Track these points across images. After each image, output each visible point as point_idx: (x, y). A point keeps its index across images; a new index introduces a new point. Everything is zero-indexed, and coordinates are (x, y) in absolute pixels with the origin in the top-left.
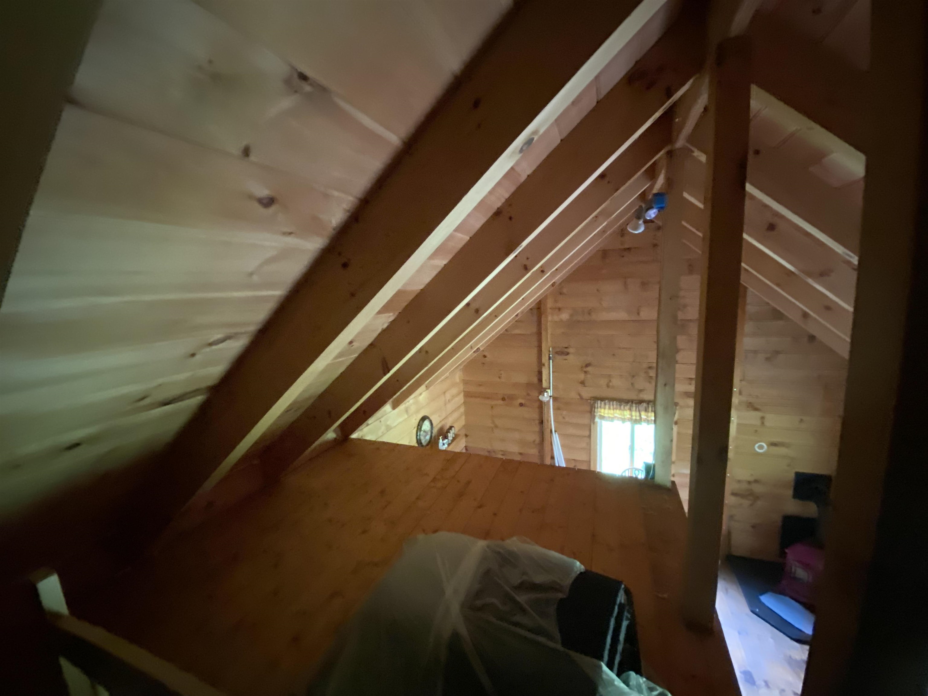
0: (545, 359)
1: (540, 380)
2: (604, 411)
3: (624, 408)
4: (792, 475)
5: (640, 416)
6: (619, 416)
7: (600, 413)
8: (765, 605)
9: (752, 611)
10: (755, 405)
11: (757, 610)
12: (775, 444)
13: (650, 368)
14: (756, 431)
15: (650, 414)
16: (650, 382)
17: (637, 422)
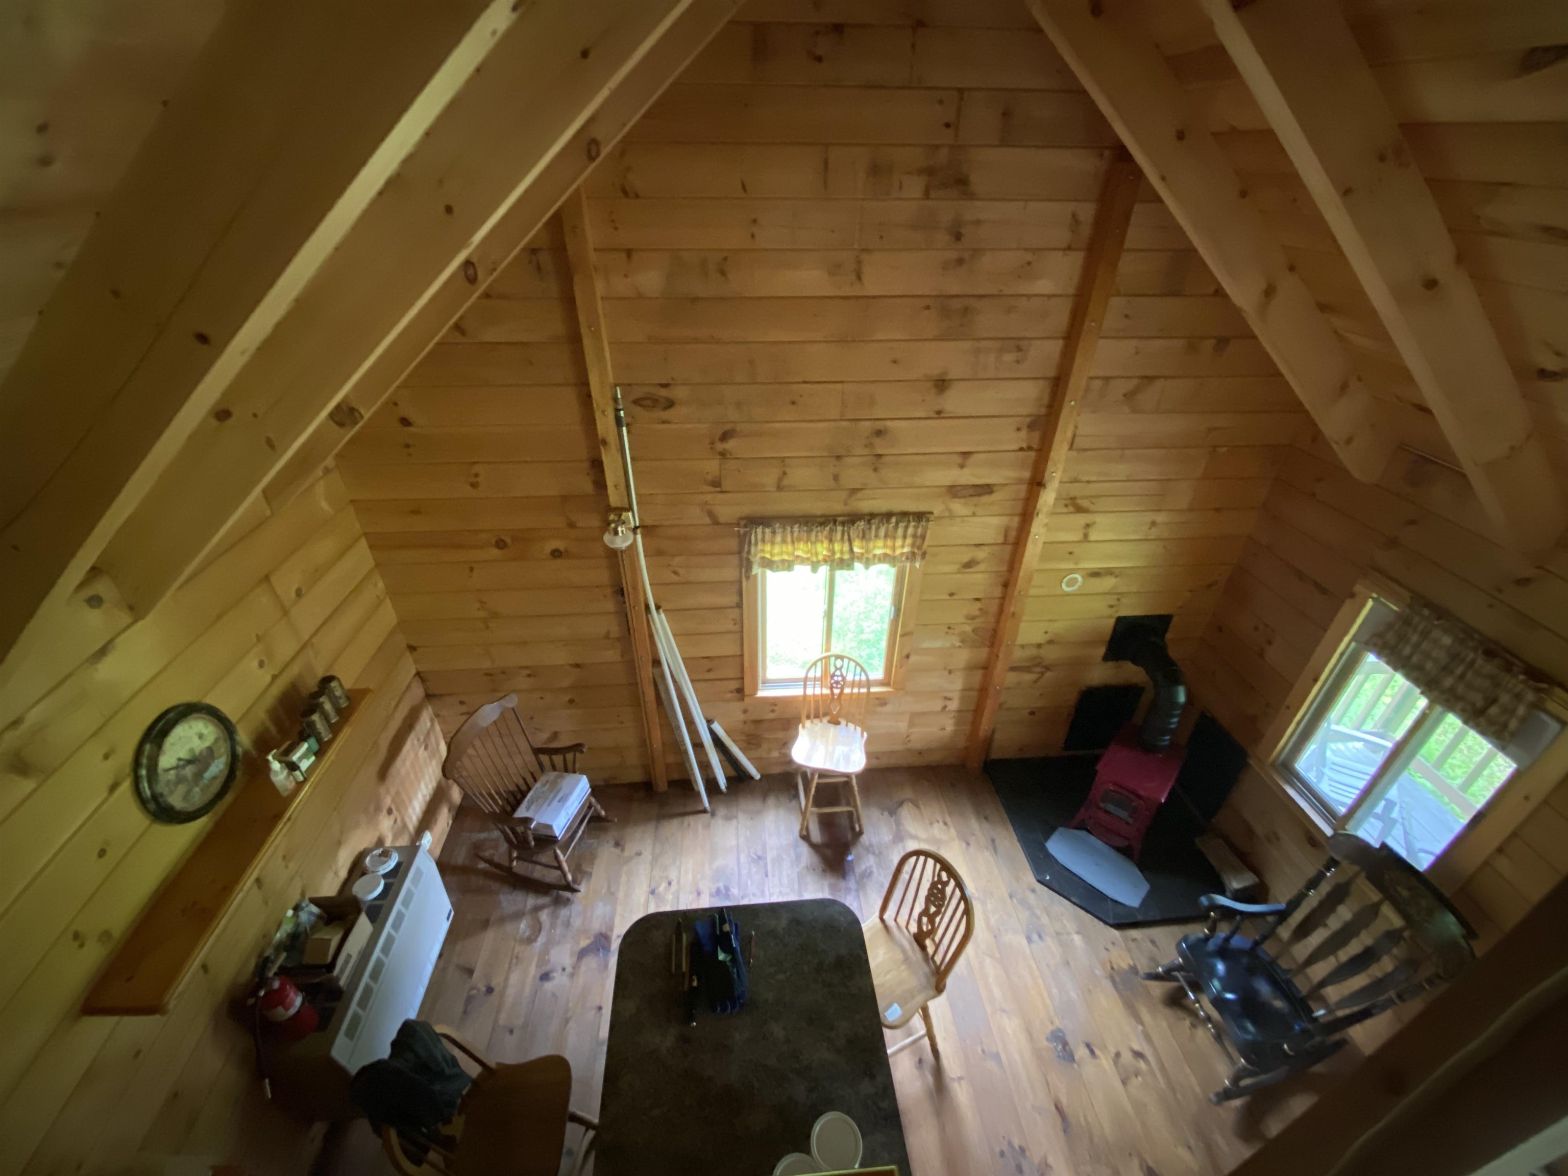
0: (605, 424)
1: (600, 484)
2: (772, 549)
3: (816, 536)
4: (1112, 622)
5: (851, 550)
6: (804, 556)
7: (762, 555)
8: (1056, 861)
9: (1039, 881)
10: (1079, 502)
11: (1048, 878)
12: (1096, 574)
13: (879, 433)
14: (1071, 553)
15: (871, 545)
16: (875, 470)
17: (845, 564)
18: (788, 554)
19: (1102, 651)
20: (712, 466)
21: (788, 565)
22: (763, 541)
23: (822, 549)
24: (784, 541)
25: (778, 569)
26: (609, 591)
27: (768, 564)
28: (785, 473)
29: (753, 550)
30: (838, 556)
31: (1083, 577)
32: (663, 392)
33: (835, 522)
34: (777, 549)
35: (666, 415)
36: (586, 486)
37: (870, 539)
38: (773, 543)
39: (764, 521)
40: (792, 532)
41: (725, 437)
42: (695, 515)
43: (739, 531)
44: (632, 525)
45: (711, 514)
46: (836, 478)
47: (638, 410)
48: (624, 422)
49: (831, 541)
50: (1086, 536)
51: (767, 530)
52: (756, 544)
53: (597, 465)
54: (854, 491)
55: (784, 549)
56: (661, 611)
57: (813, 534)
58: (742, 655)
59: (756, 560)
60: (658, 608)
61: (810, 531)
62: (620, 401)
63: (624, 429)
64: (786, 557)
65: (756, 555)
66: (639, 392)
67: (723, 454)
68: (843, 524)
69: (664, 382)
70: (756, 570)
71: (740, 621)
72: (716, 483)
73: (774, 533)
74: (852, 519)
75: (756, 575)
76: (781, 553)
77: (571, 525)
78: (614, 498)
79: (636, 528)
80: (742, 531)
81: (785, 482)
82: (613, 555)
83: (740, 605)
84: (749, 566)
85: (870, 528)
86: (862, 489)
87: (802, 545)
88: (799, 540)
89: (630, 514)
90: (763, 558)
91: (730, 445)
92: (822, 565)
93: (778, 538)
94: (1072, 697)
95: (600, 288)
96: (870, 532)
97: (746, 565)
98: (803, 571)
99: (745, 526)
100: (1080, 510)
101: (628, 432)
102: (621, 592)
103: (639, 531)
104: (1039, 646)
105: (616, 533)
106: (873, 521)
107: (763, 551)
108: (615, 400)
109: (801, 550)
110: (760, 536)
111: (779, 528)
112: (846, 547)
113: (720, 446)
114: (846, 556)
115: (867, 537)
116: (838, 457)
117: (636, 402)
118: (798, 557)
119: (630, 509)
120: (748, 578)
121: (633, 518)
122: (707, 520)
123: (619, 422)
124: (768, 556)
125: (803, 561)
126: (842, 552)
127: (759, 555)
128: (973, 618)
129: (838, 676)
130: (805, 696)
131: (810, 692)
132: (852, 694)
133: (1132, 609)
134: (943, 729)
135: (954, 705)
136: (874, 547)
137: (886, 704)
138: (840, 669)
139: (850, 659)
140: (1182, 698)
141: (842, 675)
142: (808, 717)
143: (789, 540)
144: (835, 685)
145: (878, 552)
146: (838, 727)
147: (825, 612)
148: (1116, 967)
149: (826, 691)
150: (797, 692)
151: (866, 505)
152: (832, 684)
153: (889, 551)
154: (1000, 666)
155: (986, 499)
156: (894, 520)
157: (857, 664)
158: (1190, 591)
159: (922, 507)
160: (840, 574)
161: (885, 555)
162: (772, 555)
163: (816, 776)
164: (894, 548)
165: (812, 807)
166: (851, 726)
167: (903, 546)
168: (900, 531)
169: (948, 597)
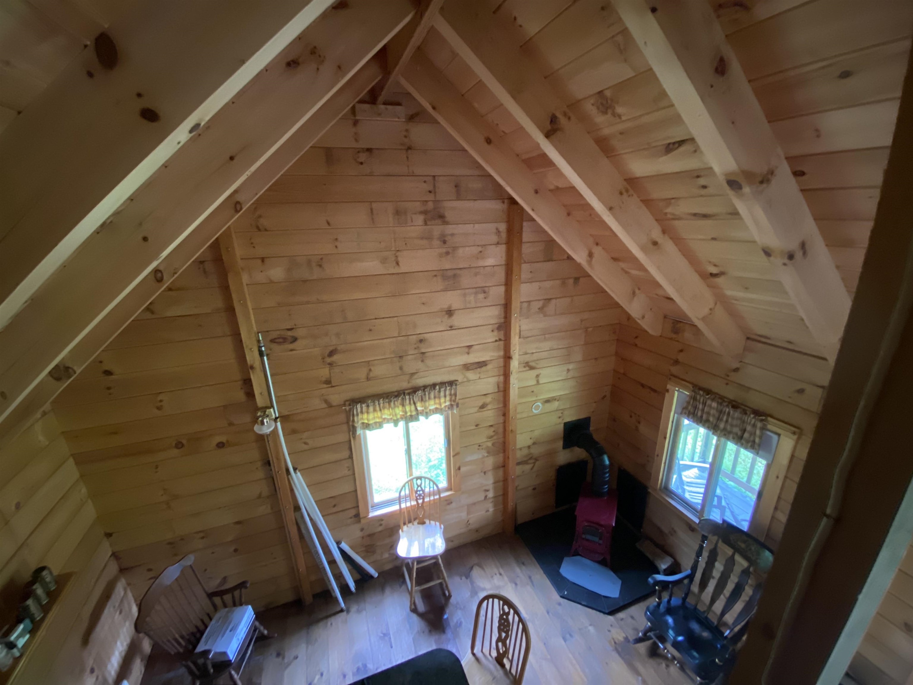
0: (252, 357)
1: (250, 394)
2: (368, 416)
3: (394, 404)
4: (562, 426)
5: (416, 409)
6: (389, 417)
7: (363, 421)
8: (568, 580)
9: (562, 597)
10: (531, 364)
11: (566, 593)
12: (547, 401)
13: (421, 341)
14: (533, 392)
15: (427, 404)
16: (422, 361)
17: (413, 418)
18: (378, 418)
19: (561, 443)
20: (325, 372)
21: (379, 425)
22: (362, 412)
23: (399, 411)
24: (375, 410)
25: (373, 429)
26: (259, 464)
27: (367, 426)
28: (370, 370)
29: (356, 419)
30: (409, 414)
31: (542, 404)
32: (290, 333)
33: (404, 394)
34: (371, 416)
35: (291, 346)
36: (241, 396)
37: (426, 401)
38: (368, 413)
39: (361, 400)
40: (379, 404)
41: (331, 354)
42: (317, 404)
43: (345, 409)
44: (274, 417)
45: (326, 401)
46: (401, 368)
47: (274, 346)
48: (265, 353)
49: (403, 405)
50: (538, 381)
51: (364, 406)
52: (357, 415)
53: (247, 382)
54: (413, 374)
55: (376, 415)
56: (297, 471)
57: (392, 404)
58: (356, 491)
59: (358, 425)
60: (295, 469)
61: (389, 403)
62: (262, 342)
63: (265, 358)
64: (378, 420)
65: (358, 422)
66: (274, 335)
67: (330, 364)
68: (409, 394)
69: (289, 327)
70: (359, 432)
71: (352, 468)
72: (328, 382)
73: (368, 406)
74: (415, 390)
75: (360, 435)
76: (374, 418)
77: (231, 424)
78: (260, 401)
79: (276, 418)
80: (348, 408)
81: (372, 375)
82: (261, 438)
83: (351, 457)
84: (354, 429)
85: (425, 394)
86: (417, 373)
87: (386, 411)
88: (384, 408)
89: (272, 410)
90: (363, 423)
91: (335, 358)
92: (400, 421)
93: (371, 409)
94: (552, 474)
95: (245, 278)
96: (425, 397)
97: (353, 430)
98: (388, 427)
99: (350, 405)
100: (532, 368)
101: (268, 359)
102: (268, 463)
103: (278, 420)
104: (529, 447)
105: (262, 423)
106: (426, 390)
107: (362, 419)
108: (259, 341)
109: (387, 413)
110: (359, 410)
111: (371, 402)
112: (413, 407)
113: (329, 360)
114: (414, 413)
115: (424, 399)
116: (401, 357)
117: (273, 341)
118: (384, 419)
119: (272, 406)
120: (354, 438)
121: (273, 413)
122: (324, 405)
123: (261, 354)
124: (366, 421)
125: (388, 421)
126: (411, 411)
127: (360, 422)
128: (491, 437)
129: (420, 491)
130: (401, 509)
131: (403, 506)
132: (430, 501)
133: (570, 417)
134: (488, 511)
135: (491, 494)
136: (429, 405)
137: (451, 503)
138: (420, 486)
139: (425, 478)
140: (607, 462)
141: (422, 490)
142: (405, 524)
143: (378, 408)
144: (418, 498)
145: (432, 407)
146: (424, 525)
147: (406, 450)
148: (617, 642)
149: (414, 503)
150: (396, 508)
151: (420, 382)
152: (416, 497)
153: (438, 406)
154: (511, 464)
155: (484, 368)
156: (437, 387)
157: (430, 480)
158: (595, 402)
159: (452, 378)
160: (411, 425)
161: (436, 408)
162: (368, 420)
163: (415, 564)
164: (440, 404)
165: (415, 587)
166: (433, 522)
167: (445, 402)
168: (442, 394)
169: (474, 427)
